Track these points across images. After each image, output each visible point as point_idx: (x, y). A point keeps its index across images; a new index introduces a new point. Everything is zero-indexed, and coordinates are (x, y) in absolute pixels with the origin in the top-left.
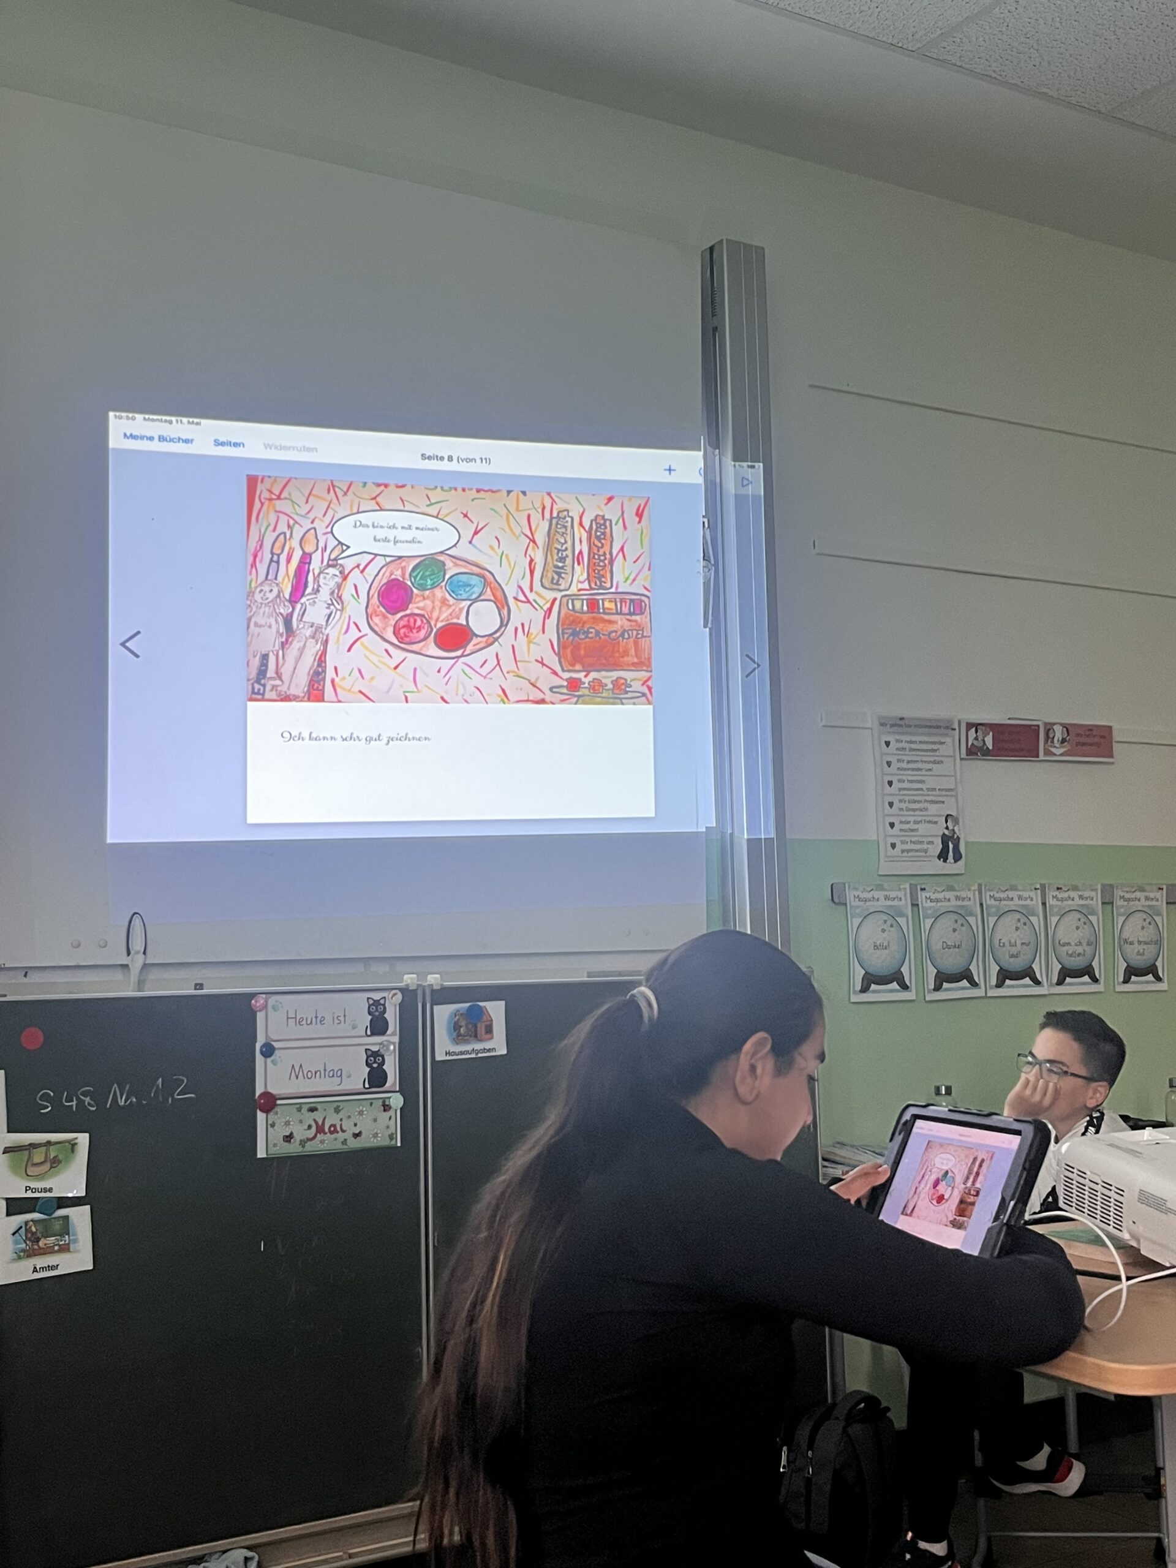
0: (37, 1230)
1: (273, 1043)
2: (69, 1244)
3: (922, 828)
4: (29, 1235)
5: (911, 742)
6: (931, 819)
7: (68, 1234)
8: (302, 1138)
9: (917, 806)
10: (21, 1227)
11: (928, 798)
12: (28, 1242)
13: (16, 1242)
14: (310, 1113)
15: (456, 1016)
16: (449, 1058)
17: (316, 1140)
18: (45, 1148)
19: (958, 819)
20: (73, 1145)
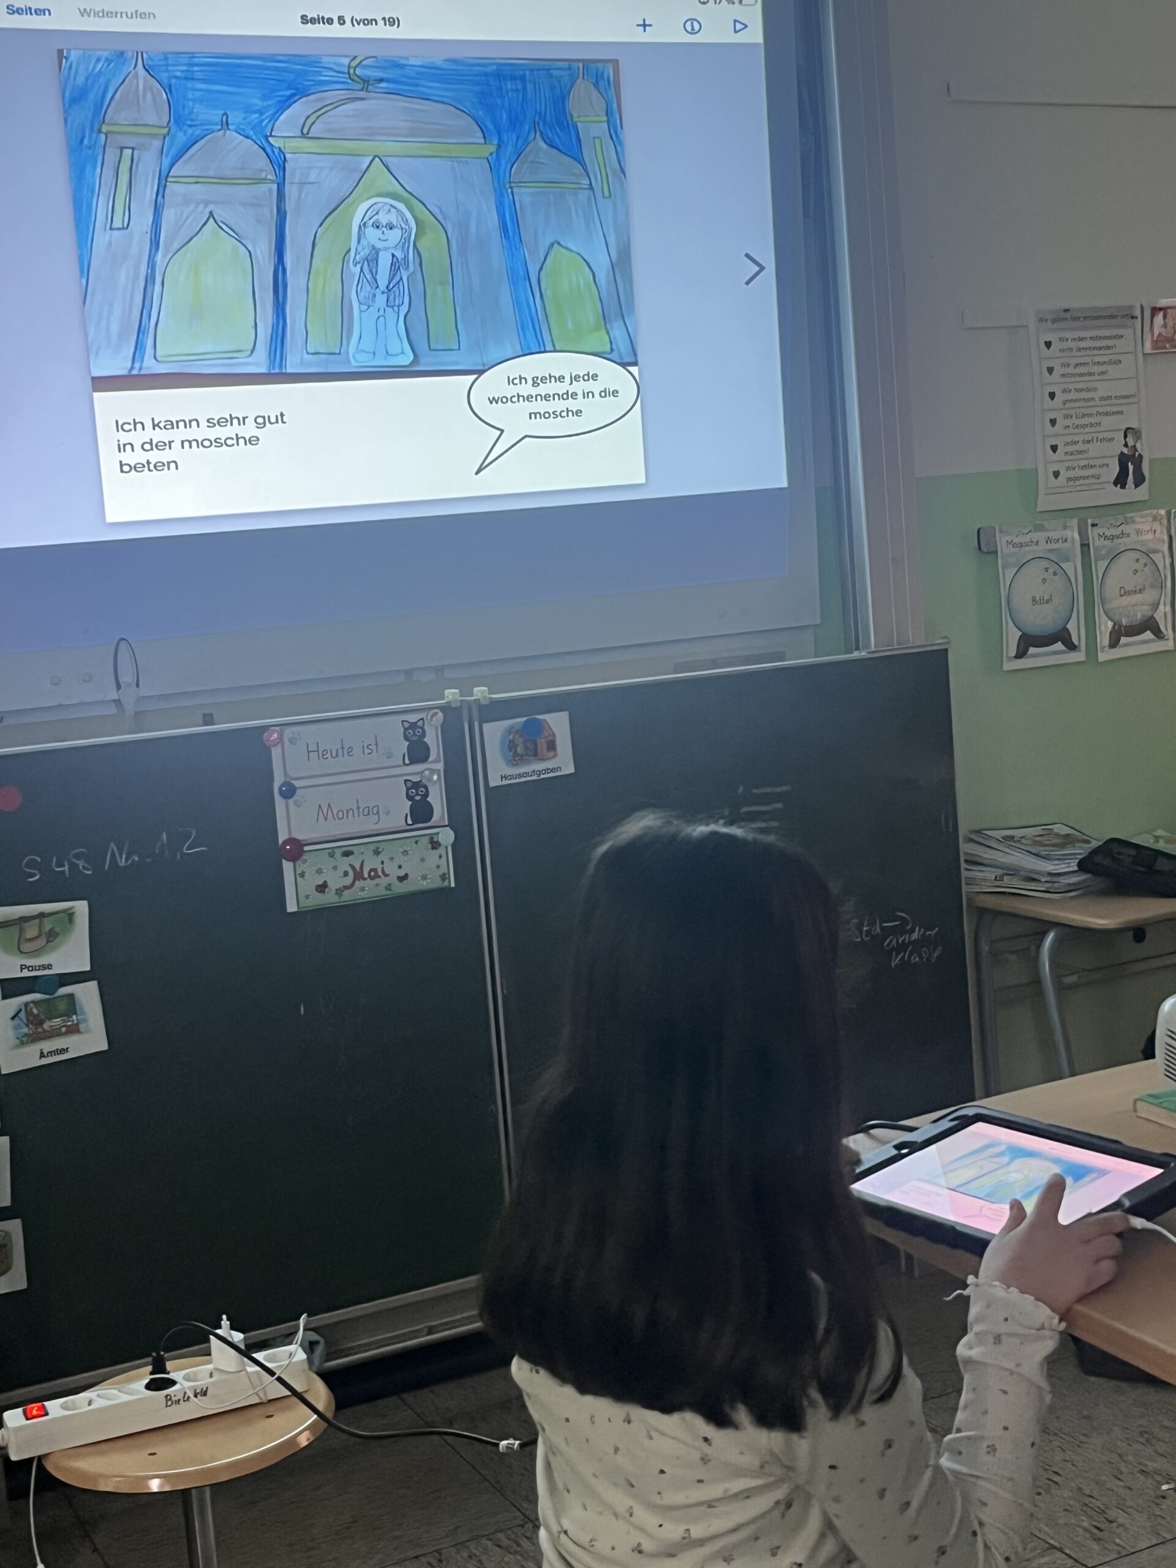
0: (39, 1011)
1: (293, 782)
2: (78, 1024)
3: (1094, 449)
4: (31, 1018)
5: (1081, 339)
6: (1105, 435)
7: (75, 1013)
8: (338, 887)
9: (1086, 420)
10: (20, 1010)
11: (1101, 410)
12: (30, 1026)
13: (16, 1028)
14: (345, 858)
15: (510, 733)
16: (505, 782)
17: (355, 887)
18: (37, 921)
19: (1141, 434)
20: (70, 915)
